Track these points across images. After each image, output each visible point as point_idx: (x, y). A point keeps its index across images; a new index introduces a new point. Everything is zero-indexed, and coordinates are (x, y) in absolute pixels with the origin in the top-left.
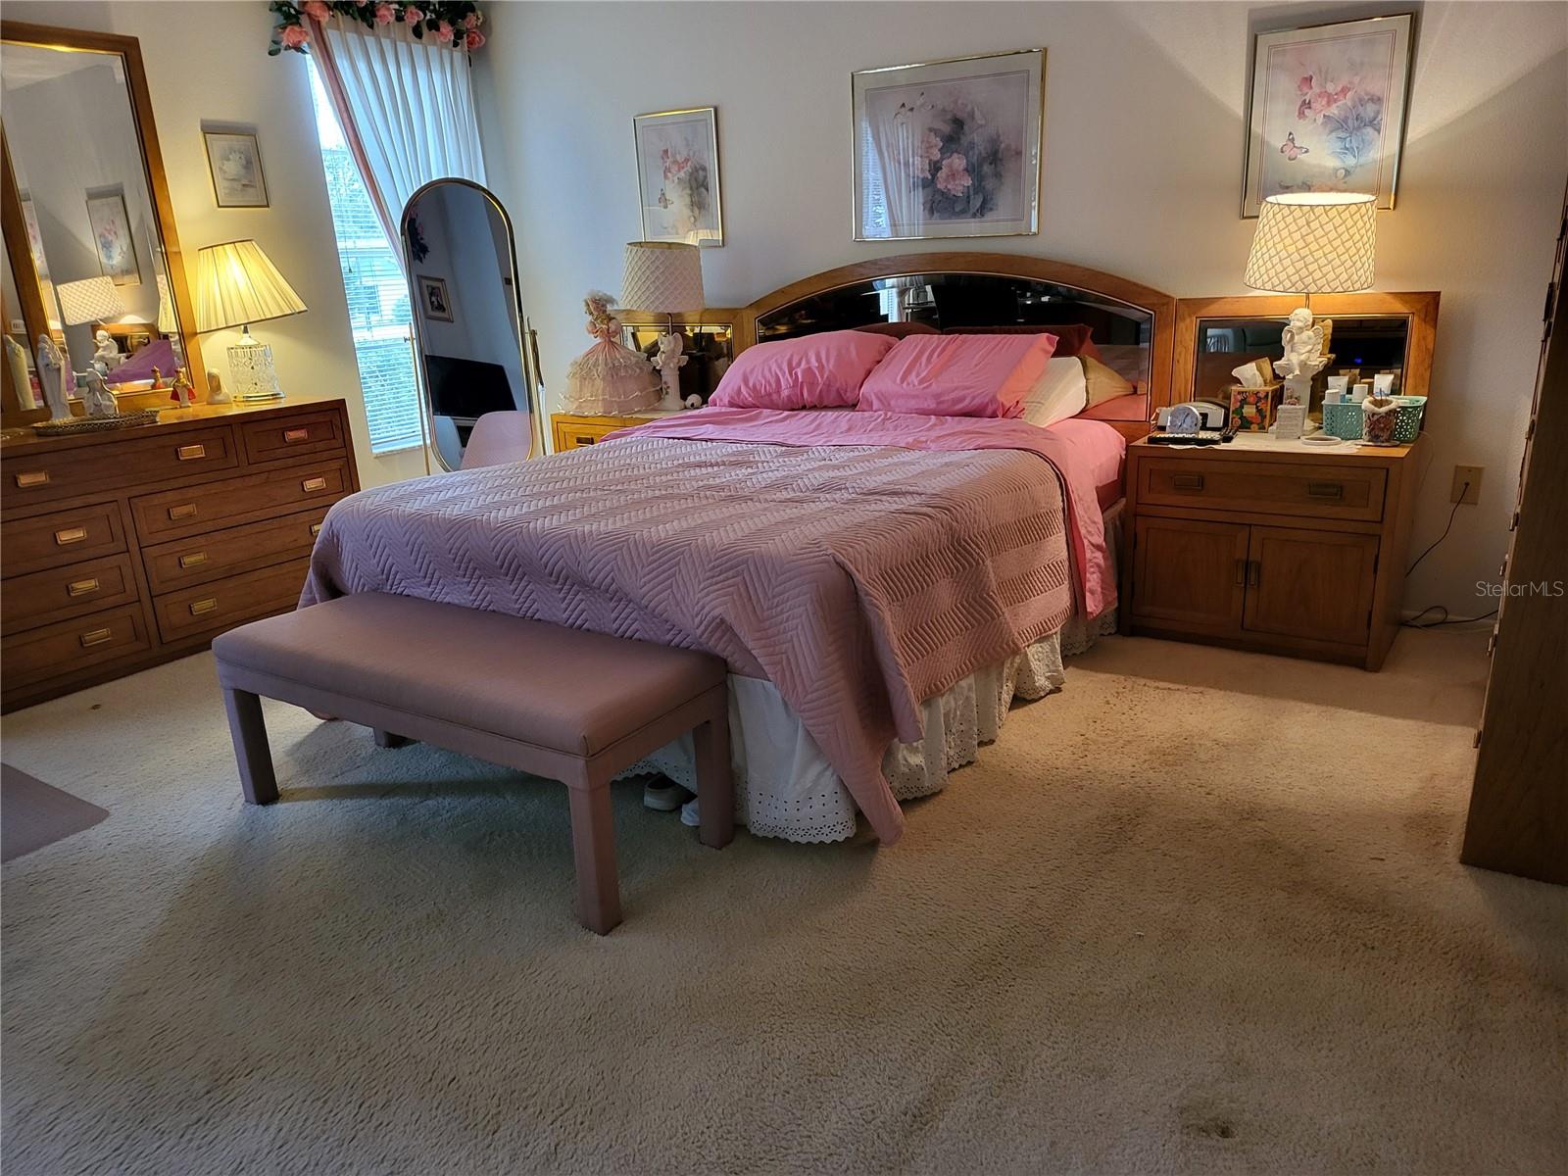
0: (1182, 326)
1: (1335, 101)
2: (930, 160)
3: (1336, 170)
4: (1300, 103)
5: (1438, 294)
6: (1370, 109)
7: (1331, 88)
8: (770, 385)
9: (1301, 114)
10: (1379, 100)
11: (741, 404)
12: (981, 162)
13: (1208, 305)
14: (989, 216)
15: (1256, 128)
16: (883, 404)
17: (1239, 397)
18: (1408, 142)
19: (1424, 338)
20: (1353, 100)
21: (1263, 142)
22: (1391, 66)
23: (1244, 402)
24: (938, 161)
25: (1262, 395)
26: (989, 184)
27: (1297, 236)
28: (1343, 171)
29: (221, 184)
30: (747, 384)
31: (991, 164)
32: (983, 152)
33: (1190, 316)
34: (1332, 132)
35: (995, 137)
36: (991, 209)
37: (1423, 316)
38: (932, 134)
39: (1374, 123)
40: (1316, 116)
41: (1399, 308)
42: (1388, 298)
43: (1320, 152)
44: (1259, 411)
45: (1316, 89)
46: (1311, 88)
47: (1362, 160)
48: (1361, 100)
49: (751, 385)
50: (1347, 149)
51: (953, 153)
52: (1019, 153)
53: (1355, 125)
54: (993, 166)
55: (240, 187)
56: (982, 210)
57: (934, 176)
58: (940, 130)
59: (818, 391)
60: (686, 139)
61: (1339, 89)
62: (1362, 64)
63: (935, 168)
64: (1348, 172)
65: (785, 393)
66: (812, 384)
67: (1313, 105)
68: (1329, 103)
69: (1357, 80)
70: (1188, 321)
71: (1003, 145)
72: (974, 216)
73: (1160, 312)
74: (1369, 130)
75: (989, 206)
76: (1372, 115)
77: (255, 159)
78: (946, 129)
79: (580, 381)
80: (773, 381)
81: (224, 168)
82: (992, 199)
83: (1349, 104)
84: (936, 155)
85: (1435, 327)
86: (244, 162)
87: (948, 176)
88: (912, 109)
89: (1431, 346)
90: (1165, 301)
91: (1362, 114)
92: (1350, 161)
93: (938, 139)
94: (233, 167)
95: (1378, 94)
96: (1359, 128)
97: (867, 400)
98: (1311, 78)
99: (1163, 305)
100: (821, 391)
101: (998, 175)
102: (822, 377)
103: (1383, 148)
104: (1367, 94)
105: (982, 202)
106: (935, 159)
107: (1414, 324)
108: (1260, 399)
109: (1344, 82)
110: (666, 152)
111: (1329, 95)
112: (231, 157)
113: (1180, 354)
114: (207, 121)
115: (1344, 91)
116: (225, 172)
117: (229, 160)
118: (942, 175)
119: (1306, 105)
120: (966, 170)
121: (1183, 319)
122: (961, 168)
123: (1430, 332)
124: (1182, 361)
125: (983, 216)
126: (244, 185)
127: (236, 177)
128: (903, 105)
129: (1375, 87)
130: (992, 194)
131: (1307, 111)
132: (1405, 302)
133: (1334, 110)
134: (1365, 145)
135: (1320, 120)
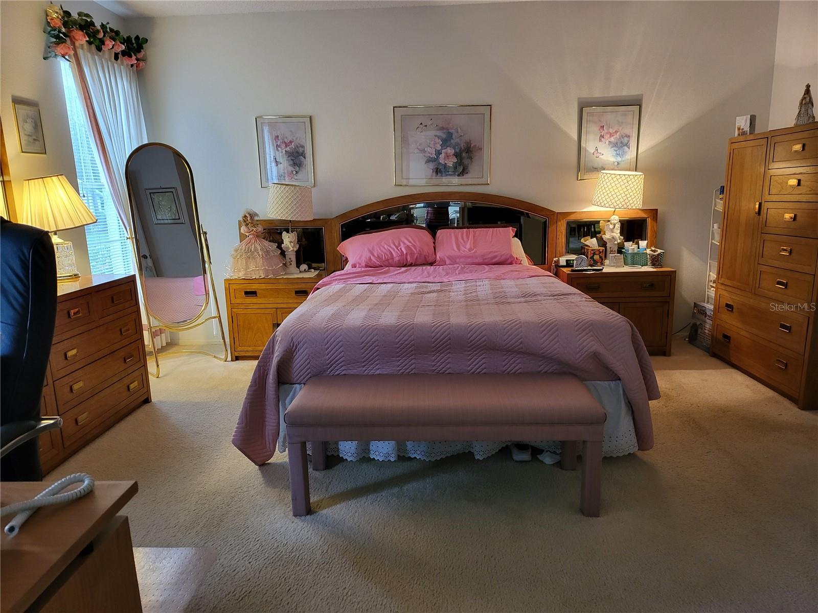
0: (559, 223)
1: (613, 136)
2: (436, 150)
3: (614, 162)
4: (599, 136)
5: (657, 210)
6: (626, 139)
7: (611, 130)
8: (387, 255)
9: (600, 140)
10: (629, 136)
11: (372, 266)
12: (461, 152)
13: (570, 215)
14: (466, 176)
15: (583, 144)
16: (452, 261)
17: (592, 252)
18: (639, 153)
19: (653, 227)
20: (619, 136)
21: (586, 150)
22: (633, 124)
23: (594, 254)
24: (439, 150)
25: (601, 251)
26: (466, 162)
27: (623, 187)
28: (616, 163)
29: (24, 138)
30: (373, 255)
31: (467, 153)
32: (463, 147)
33: (563, 219)
34: (612, 147)
35: (468, 141)
36: (467, 173)
37: (652, 218)
38: (437, 138)
39: (627, 145)
40: (607, 140)
41: (644, 215)
42: (640, 212)
43: (607, 155)
44: (600, 257)
45: (606, 131)
46: (604, 130)
47: (623, 159)
48: (622, 136)
49: (376, 255)
50: (617, 154)
51: (447, 146)
52: (481, 149)
53: (620, 145)
54: (468, 154)
55: (32, 141)
56: (464, 173)
57: (438, 157)
58: (440, 136)
59: (415, 257)
60: (291, 131)
61: (614, 131)
62: (622, 123)
63: (438, 153)
64: (618, 163)
65: (397, 259)
66: (412, 254)
67: (605, 137)
68: (610, 137)
69: (621, 128)
70: (562, 221)
71: (472, 145)
72: (459, 175)
73: (551, 218)
74: (626, 147)
75: (466, 171)
76: (627, 142)
77: (39, 124)
78: (444, 136)
79: (246, 260)
80: (388, 253)
81: (25, 127)
82: (467, 168)
83: (618, 137)
84: (439, 148)
85: (657, 222)
86: (34, 125)
87: (445, 157)
88: (426, 126)
89: (655, 229)
90: (552, 213)
91: (623, 141)
92: (619, 159)
93: (440, 140)
94: (29, 127)
95: (629, 134)
96: (622, 147)
97: (443, 260)
98: (604, 126)
99: (552, 215)
100: (417, 257)
101: (471, 158)
102: (416, 250)
103: (631, 154)
104: (624, 134)
105: (461, 169)
106: (438, 149)
107: (649, 220)
108: (600, 252)
109: (616, 129)
110: (278, 136)
111: (610, 134)
112: (27, 120)
113: (559, 235)
114: (16, 96)
115: (616, 132)
116: (25, 130)
117: (27, 122)
118: (442, 156)
119: (602, 136)
120: (454, 155)
121: (560, 221)
122: (452, 154)
123: (655, 224)
124: (560, 239)
125: (463, 175)
126: (34, 139)
127: (30, 134)
128: (421, 124)
129: (627, 131)
130: (468, 166)
131: (602, 139)
132: (646, 213)
133: (612, 139)
134: (624, 153)
135: (607, 143)
